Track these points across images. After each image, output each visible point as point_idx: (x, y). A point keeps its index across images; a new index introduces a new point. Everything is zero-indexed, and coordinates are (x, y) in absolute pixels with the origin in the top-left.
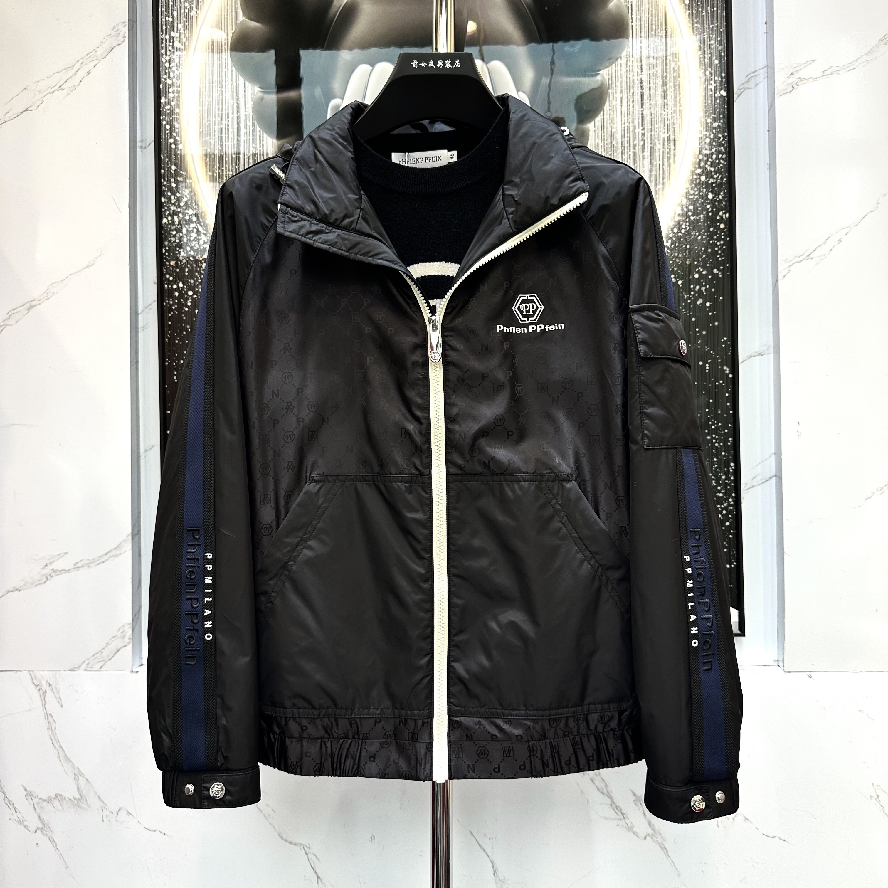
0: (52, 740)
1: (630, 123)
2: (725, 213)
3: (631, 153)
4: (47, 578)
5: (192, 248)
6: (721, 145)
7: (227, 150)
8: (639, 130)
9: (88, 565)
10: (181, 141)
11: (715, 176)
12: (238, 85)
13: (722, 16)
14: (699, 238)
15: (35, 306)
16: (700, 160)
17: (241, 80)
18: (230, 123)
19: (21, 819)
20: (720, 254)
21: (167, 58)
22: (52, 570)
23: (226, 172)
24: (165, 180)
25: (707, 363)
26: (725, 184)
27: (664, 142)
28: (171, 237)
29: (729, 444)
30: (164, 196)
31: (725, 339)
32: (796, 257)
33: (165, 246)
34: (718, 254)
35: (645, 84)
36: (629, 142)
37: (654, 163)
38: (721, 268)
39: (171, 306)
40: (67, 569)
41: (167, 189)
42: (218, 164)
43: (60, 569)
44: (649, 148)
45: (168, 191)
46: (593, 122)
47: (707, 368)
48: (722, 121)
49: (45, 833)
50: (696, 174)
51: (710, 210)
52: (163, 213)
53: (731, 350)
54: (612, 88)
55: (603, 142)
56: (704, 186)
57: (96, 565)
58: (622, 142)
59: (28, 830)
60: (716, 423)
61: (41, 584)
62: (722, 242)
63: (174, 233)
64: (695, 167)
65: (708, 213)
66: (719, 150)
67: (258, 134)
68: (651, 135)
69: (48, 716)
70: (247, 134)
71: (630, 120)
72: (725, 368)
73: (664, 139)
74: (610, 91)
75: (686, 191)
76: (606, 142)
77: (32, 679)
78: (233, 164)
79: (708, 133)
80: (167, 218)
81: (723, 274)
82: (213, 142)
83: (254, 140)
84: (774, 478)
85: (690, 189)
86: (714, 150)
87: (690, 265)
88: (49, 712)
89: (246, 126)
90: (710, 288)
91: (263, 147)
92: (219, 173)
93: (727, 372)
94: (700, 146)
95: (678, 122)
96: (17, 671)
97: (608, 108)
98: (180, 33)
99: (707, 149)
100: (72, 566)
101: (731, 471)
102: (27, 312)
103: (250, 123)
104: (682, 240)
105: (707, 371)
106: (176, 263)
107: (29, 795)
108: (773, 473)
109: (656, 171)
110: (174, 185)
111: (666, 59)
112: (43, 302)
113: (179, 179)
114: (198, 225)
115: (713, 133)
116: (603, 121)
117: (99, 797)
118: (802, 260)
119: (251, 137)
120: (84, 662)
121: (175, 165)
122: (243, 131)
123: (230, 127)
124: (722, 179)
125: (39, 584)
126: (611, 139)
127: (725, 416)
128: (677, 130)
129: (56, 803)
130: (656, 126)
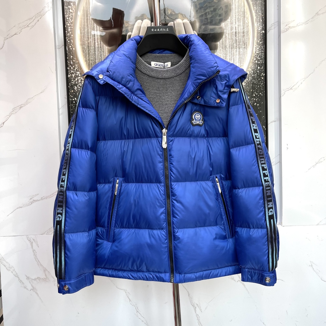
0: (35, 258)
2: (264, 74)
3: (232, 53)
4: (31, 203)
5: (79, 86)
6: (262, 50)
7: (91, 50)
8: (235, 45)
9: (46, 198)
10: (74, 47)
11: (260, 61)
12: (94, 27)
13: (263, 4)
14: (255, 82)
15: (23, 107)
16: (255, 55)
17: (95, 25)
18: (91, 41)
19: (25, 286)
21: (67, 16)
22: (33, 200)
23: (91, 58)
24: (68, 61)
26: (264, 63)
28: (71, 82)
30: (69, 67)
31: (264, 116)
32: (287, 89)
33: (70, 85)
34: (261, 88)
35: (237, 28)
38: (262, 92)
39: (72, 106)
42: (88, 55)
43: (36, 200)
44: (238, 51)
45: (70, 65)
48: (263, 42)
49: (34, 291)
50: (254, 60)
52: (68, 73)
53: (266, 120)
54: (226, 30)
56: (257, 64)
57: (49, 198)
58: (229, 49)
59: (28, 290)
61: (29, 205)
62: (263, 84)
63: (73, 80)
64: (254, 58)
65: (258, 74)
66: (262, 52)
67: (102, 45)
68: (239, 46)
69: (34, 251)
70: (98, 45)
71: (232, 41)
73: (243, 48)
74: (225, 31)
75: (250, 66)
76: (224, 49)
77: (27, 238)
78: (93, 56)
79: (258, 46)
80: (70, 75)
81: (263, 95)
82: (85, 47)
83: (101, 47)
84: (279, 163)
85: (252, 65)
86: (260, 52)
87: (252, 92)
88: (34, 249)
89: (98, 42)
90: (259, 99)
91: (104, 50)
92: (88, 59)
93: (264, 128)
94: (255, 51)
95: (248, 42)
96: (22, 236)
97: (224, 37)
98: (72, 6)
99: (258, 52)
100: (40, 199)
102: (20, 109)
103: (99, 41)
104: (249, 83)
106: (74, 91)
108: (279, 161)
110: (72, 63)
111: (244, 19)
112: (25, 105)
113: (74, 61)
115: (260, 46)
116: (222, 41)
117: (53, 277)
118: (289, 90)
119: (99, 46)
120: (46, 231)
121: (72, 56)
122: (96, 43)
123: (92, 42)
128: (248, 45)
130: (241, 43)
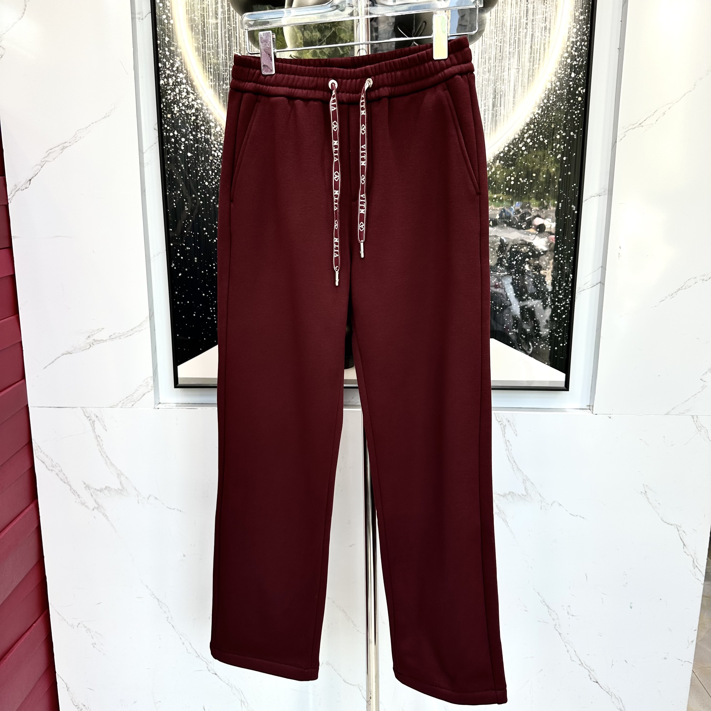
0: (100, 452)
1: (517, 14)
2: (582, 89)
3: (517, 39)
4: (90, 345)
5: (183, 104)
6: (584, 34)
7: (208, 25)
8: (524, 20)
9: (120, 337)
10: (172, 17)
11: (578, 60)
14: (562, 107)
15: (67, 147)
16: (568, 46)
18: (209, 3)
19: (83, 502)
20: (576, 121)
22: (94, 340)
23: (208, 44)
24: (160, 49)
25: (561, 202)
26: (585, 66)
27: (542, 30)
28: (167, 95)
29: (570, 261)
30: (161, 62)
31: (575, 185)
32: (631, 124)
33: (163, 103)
34: (575, 121)
36: (515, 29)
37: (533, 47)
38: (576, 131)
39: (169, 149)
40: (104, 339)
41: (162, 57)
42: (201, 37)
43: (99, 340)
44: (531, 35)
45: (163, 58)
46: (490, 12)
47: (560, 206)
48: (586, 15)
49: (100, 510)
50: (564, 58)
51: (572, 86)
52: (161, 76)
53: (579, 193)
55: (496, 28)
56: (569, 67)
57: (125, 338)
58: (510, 29)
59: (88, 508)
60: (563, 246)
61: (86, 349)
62: (578, 112)
63: (169, 92)
64: (563, 52)
65: (570, 88)
66: (582, 39)
67: (232, 13)
68: (532, 24)
69: (97, 437)
70: (223, 13)
71: (518, 12)
72: (573, 206)
73: (542, 28)
75: (555, 70)
76: (498, 29)
77: (84, 413)
78: (213, 38)
79: (576, 24)
80: (163, 80)
81: (577, 136)
82: (197, 19)
83: (229, 19)
84: (599, 284)
85: (558, 69)
86: (578, 38)
87: (554, 128)
88: (98, 434)
89: (222, 7)
90: (567, 147)
91: (236, 24)
92: (202, 44)
93: (574, 209)
94: (569, 35)
95: (554, 15)
96: (73, 407)
99: (573, 38)
100: (108, 338)
101: (570, 280)
102: (61, 151)
103: (226, 4)
104: (550, 108)
105: (560, 208)
106: (172, 116)
107: (88, 487)
108: (599, 281)
109: (534, 54)
110: (168, 53)
112: (72, 144)
113: (171, 48)
114: (187, 86)
115: (579, 24)
116: (497, 11)
117: (135, 488)
118: (635, 128)
119: (227, 16)
120: (120, 402)
121: (168, 37)
122: (220, 10)
123: (210, 7)
124: (583, 62)
125: (85, 350)
126: (502, 27)
127: (570, 241)
128: (552, 21)
129: (106, 492)
130: (537, 17)
